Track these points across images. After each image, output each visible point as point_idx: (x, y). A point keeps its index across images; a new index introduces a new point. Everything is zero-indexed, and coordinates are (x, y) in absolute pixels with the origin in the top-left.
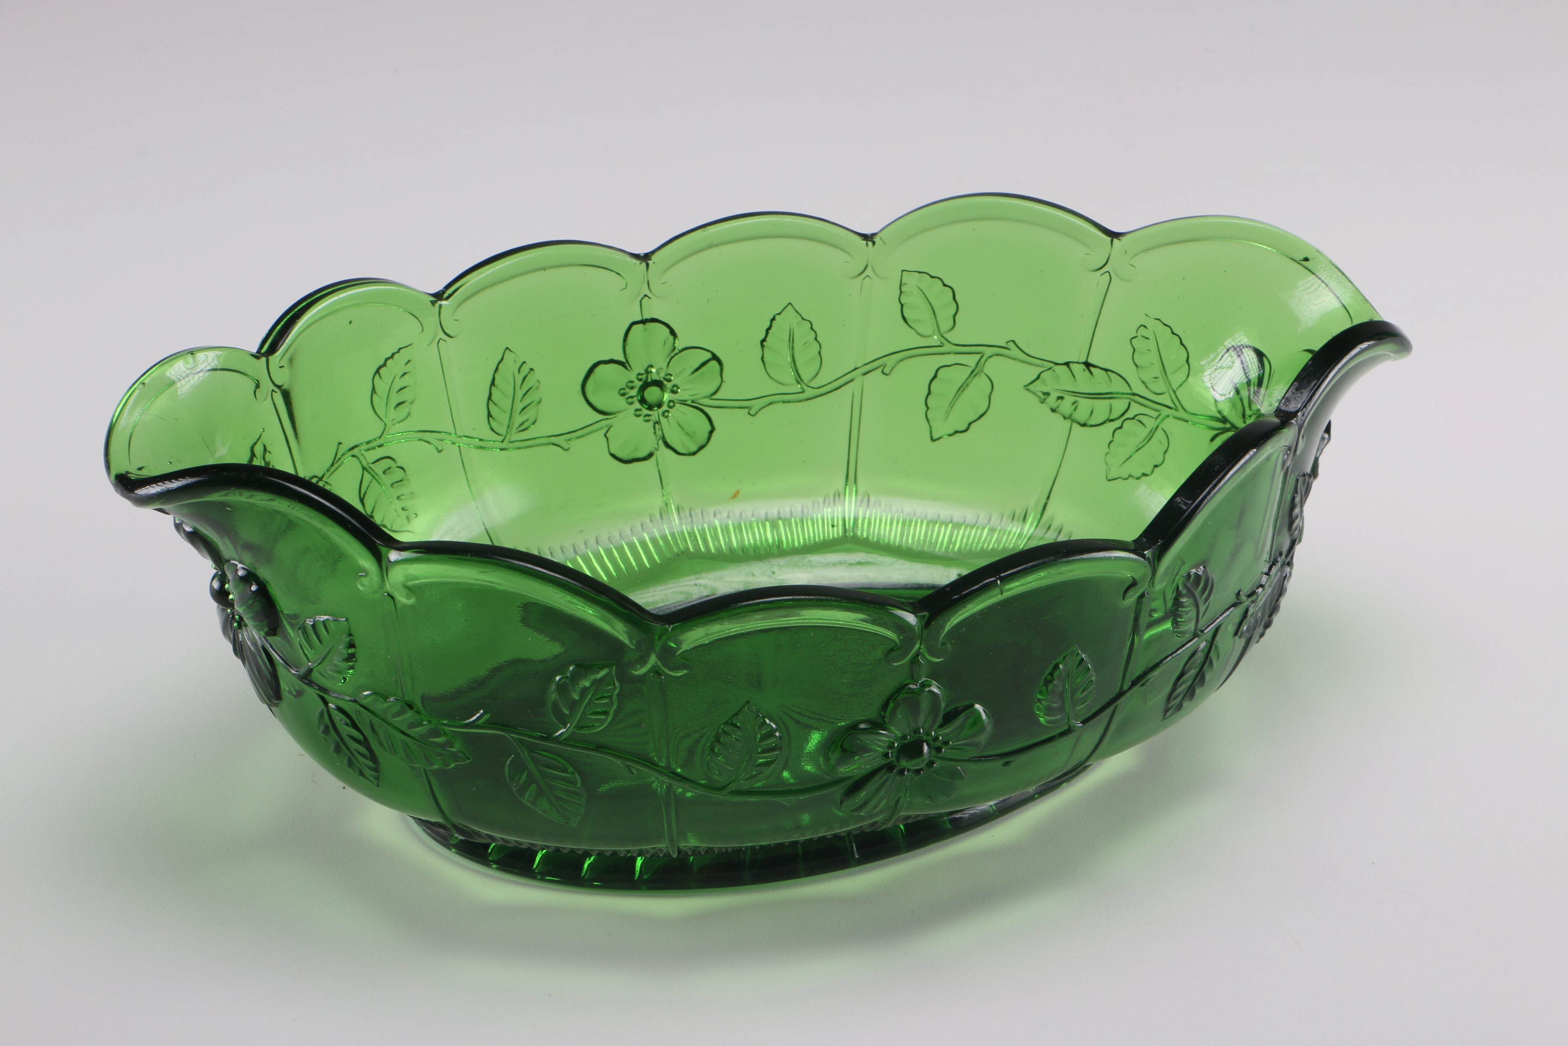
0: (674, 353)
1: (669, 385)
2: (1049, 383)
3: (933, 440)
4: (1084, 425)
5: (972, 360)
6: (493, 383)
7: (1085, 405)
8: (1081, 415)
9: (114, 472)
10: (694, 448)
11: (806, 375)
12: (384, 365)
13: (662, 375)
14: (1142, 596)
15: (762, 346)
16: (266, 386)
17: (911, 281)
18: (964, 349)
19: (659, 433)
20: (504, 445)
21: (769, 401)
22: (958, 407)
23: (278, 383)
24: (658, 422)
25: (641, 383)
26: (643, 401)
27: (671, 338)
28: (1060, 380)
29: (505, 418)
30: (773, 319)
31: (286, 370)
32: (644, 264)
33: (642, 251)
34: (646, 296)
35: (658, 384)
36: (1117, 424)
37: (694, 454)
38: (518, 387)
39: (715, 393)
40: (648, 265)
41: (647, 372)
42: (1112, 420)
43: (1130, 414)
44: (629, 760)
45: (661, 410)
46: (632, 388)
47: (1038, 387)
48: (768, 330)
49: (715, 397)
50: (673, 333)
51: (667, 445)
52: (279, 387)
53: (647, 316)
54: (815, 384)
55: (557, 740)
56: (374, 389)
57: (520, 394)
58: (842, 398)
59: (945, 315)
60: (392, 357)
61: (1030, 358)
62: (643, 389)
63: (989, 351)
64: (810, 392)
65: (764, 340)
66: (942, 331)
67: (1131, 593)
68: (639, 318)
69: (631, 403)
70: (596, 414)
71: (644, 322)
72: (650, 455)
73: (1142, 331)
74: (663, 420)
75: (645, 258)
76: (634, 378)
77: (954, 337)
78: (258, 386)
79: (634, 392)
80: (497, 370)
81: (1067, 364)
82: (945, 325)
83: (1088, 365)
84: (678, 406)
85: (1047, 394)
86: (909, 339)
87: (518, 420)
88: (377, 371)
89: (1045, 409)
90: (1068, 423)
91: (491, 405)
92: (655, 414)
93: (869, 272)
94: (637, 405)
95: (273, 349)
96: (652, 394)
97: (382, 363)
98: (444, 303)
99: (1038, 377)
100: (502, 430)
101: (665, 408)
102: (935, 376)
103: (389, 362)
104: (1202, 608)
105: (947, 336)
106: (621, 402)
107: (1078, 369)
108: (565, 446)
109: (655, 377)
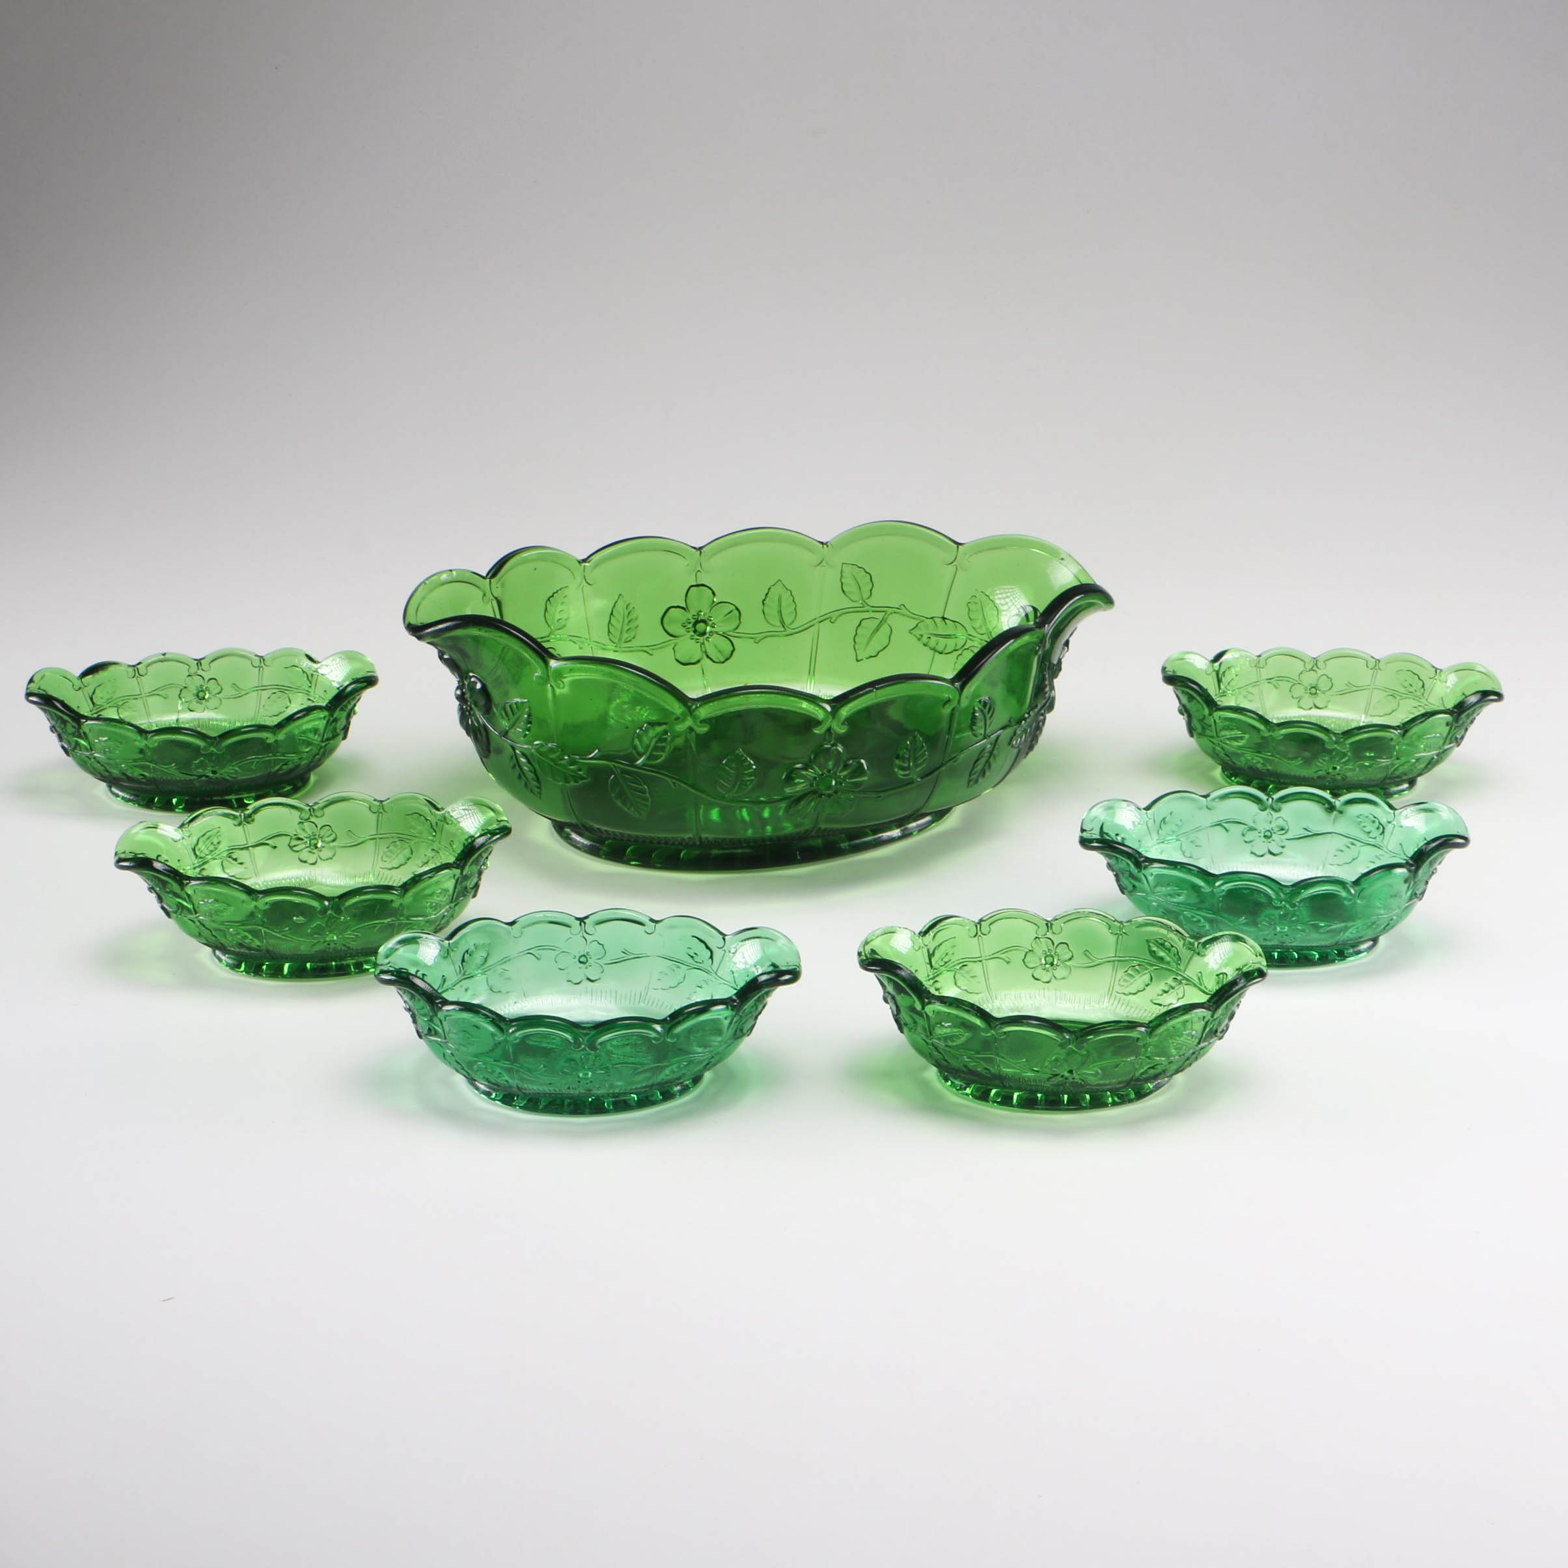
0: (713, 605)
1: (710, 623)
2: (922, 630)
3: (858, 661)
4: (941, 653)
5: (880, 616)
6: (612, 614)
7: (943, 641)
8: (940, 648)
9: (407, 622)
10: (722, 660)
11: (787, 621)
12: (552, 596)
13: (706, 617)
14: (954, 709)
15: (763, 604)
16: (489, 595)
17: (847, 569)
18: (877, 609)
19: (704, 649)
20: (617, 649)
21: (766, 635)
22: (872, 643)
23: (496, 596)
24: (703, 643)
25: (694, 621)
26: (695, 631)
27: (712, 596)
28: (927, 628)
29: (617, 634)
30: (769, 589)
31: (499, 589)
32: (699, 552)
33: (698, 546)
34: (699, 571)
35: (704, 621)
36: (959, 652)
37: (723, 662)
38: (626, 618)
39: (736, 628)
40: (701, 552)
41: (698, 615)
42: (956, 650)
43: (966, 647)
44: (675, 779)
45: (705, 637)
46: (690, 623)
47: (917, 632)
48: (766, 595)
49: (737, 631)
50: (714, 594)
51: (708, 657)
52: (496, 598)
53: (699, 583)
54: (792, 627)
55: (636, 767)
56: (546, 609)
57: (627, 621)
58: (808, 635)
59: (866, 589)
60: (557, 592)
61: (913, 616)
62: (695, 625)
63: (889, 610)
64: (789, 631)
65: (764, 600)
66: (864, 598)
67: (947, 706)
68: (695, 584)
69: (689, 632)
70: (667, 635)
71: (697, 586)
72: (699, 661)
73: (974, 600)
74: (706, 642)
75: (700, 548)
76: (690, 617)
77: (872, 602)
78: (484, 595)
79: (690, 626)
80: (614, 606)
81: (932, 618)
82: (866, 595)
83: (944, 618)
84: (715, 635)
85: (922, 635)
86: (846, 604)
87: (625, 636)
88: (549, 599)
89: (920, 644)
90: (933, 652)
91: (610, 627)
92: (701, 639)
93: (824, 563)
94: (692, 633)
95: (494, 576)
96: (700, 627)
97: (551, 595)
98: (587, 564)
99: (917, 625)
100: (616, 641)
101: (707, 635)
102: (860, 624)
103: (555, 595)
104: (988, 722)
105: (867, 601)
106: (683, 631)
107: (939, 621)
108: (651, 652)
109: (702, 617)
